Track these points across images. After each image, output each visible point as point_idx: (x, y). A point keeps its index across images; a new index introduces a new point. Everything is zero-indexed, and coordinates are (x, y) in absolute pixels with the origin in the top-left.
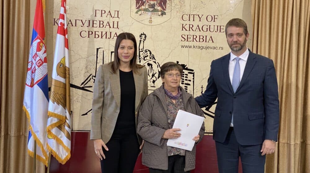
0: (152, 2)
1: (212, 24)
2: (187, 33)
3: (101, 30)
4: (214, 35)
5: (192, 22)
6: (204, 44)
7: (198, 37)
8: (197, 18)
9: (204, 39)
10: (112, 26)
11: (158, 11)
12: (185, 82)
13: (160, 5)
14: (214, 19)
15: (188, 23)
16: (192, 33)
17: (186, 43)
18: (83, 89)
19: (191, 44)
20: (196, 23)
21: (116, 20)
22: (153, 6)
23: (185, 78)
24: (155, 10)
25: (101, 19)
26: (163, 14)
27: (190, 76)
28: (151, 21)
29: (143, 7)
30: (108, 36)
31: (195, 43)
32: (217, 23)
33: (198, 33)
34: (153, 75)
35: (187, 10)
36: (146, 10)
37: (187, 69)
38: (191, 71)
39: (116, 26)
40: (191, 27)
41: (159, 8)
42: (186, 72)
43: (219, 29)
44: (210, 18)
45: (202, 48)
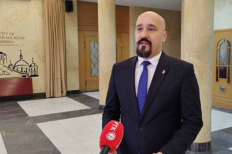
1: (12, 36)
2: (2, 40)
4: (14, 40)
5: (3, 35)
6: (9, 44)
7: (7, 41)
8: (5, 34)
9: (9, 42)
12: (3, 59)
14: (13, 34)
16: (4, 39)
17: (2, 44)
19: (4, 44)
20: (5, 36)
23: (2, 57)
27: (5, 57)
31: (6, 44)
32: (15, 35)
37: (3, 54)
38: (5, 55)
40: (3, 37)
42: (3, 55)
43: (16, 38)
44: (11, 34)
45: (9, 45)
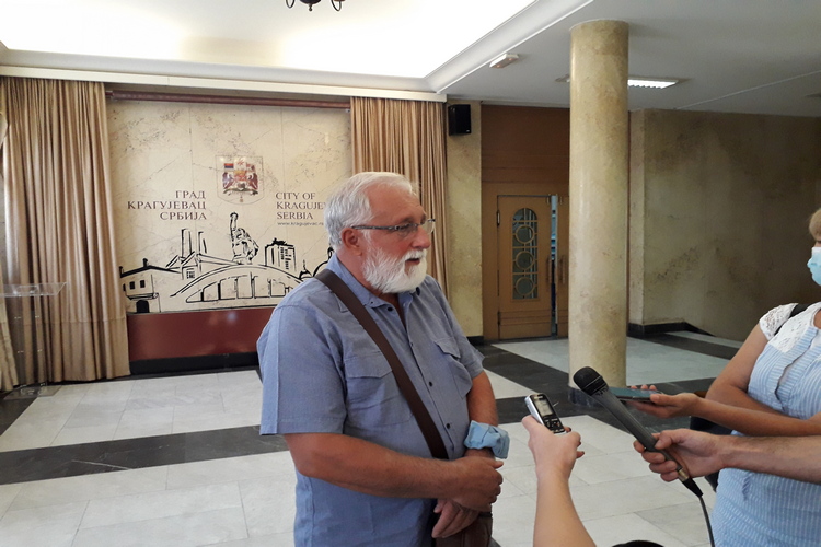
0: (242, 182)
1: (310, 201)
2: (283, 211)
3: (184, 211)
4: (313, 212)
5: (287, 200)
6: (302, 221)
7: (296, 214)
8: (292, 196)
9: (302, 216)
10: (197, 206)
11: (249, 190)
12: (286, 257)
13: (251, 185)
14: (311, 196)
15: (284, 201)
16: (288, 210)
17: (283, 221)
18: (168, 270)
19: (289, 221)
20: (292, 201)
21: (202, 201)
22: (243, 186)
24: (245, 190)
25: (184, 200)
26: (255, 193)
27: (290, 252)
28: (242, 201)
29: (232, 187)
30: (194, 216)
31: (293, 220)
32: (315, 200)
33: (295, 211)
34: (249, 253)
35: (281, 189)
36: (235, 190)
37: (286, 245)
38: (291, 247)
39: (201, 206)
40: (287, 205)
41: (250, 188)
42: (285, 248)
43: (318, 206)
44: (306, 196)
45: (301, 224)
